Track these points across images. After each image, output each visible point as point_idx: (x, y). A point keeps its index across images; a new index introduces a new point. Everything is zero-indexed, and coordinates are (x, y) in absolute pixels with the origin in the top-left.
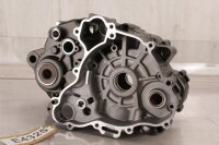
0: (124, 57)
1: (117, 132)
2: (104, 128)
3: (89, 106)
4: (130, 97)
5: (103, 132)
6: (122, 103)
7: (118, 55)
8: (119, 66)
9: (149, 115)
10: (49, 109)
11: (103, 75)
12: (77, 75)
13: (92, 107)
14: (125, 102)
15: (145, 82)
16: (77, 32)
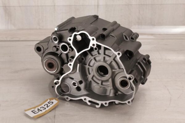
0: (102, 55)
1: (98, 104)
2: (90, 101)
3: (80, 86)
4: (107, 81)
5: (89, 104)
6: (102, 84)
7: (99, 53)
8: (100, 61)
9: (119, 93)
10: (53, 87)
11: (89, 65)
12: (71, 67)
13: (82, 86)
14: (104, 84)
15: (117, 72)
16: (70, 40)
